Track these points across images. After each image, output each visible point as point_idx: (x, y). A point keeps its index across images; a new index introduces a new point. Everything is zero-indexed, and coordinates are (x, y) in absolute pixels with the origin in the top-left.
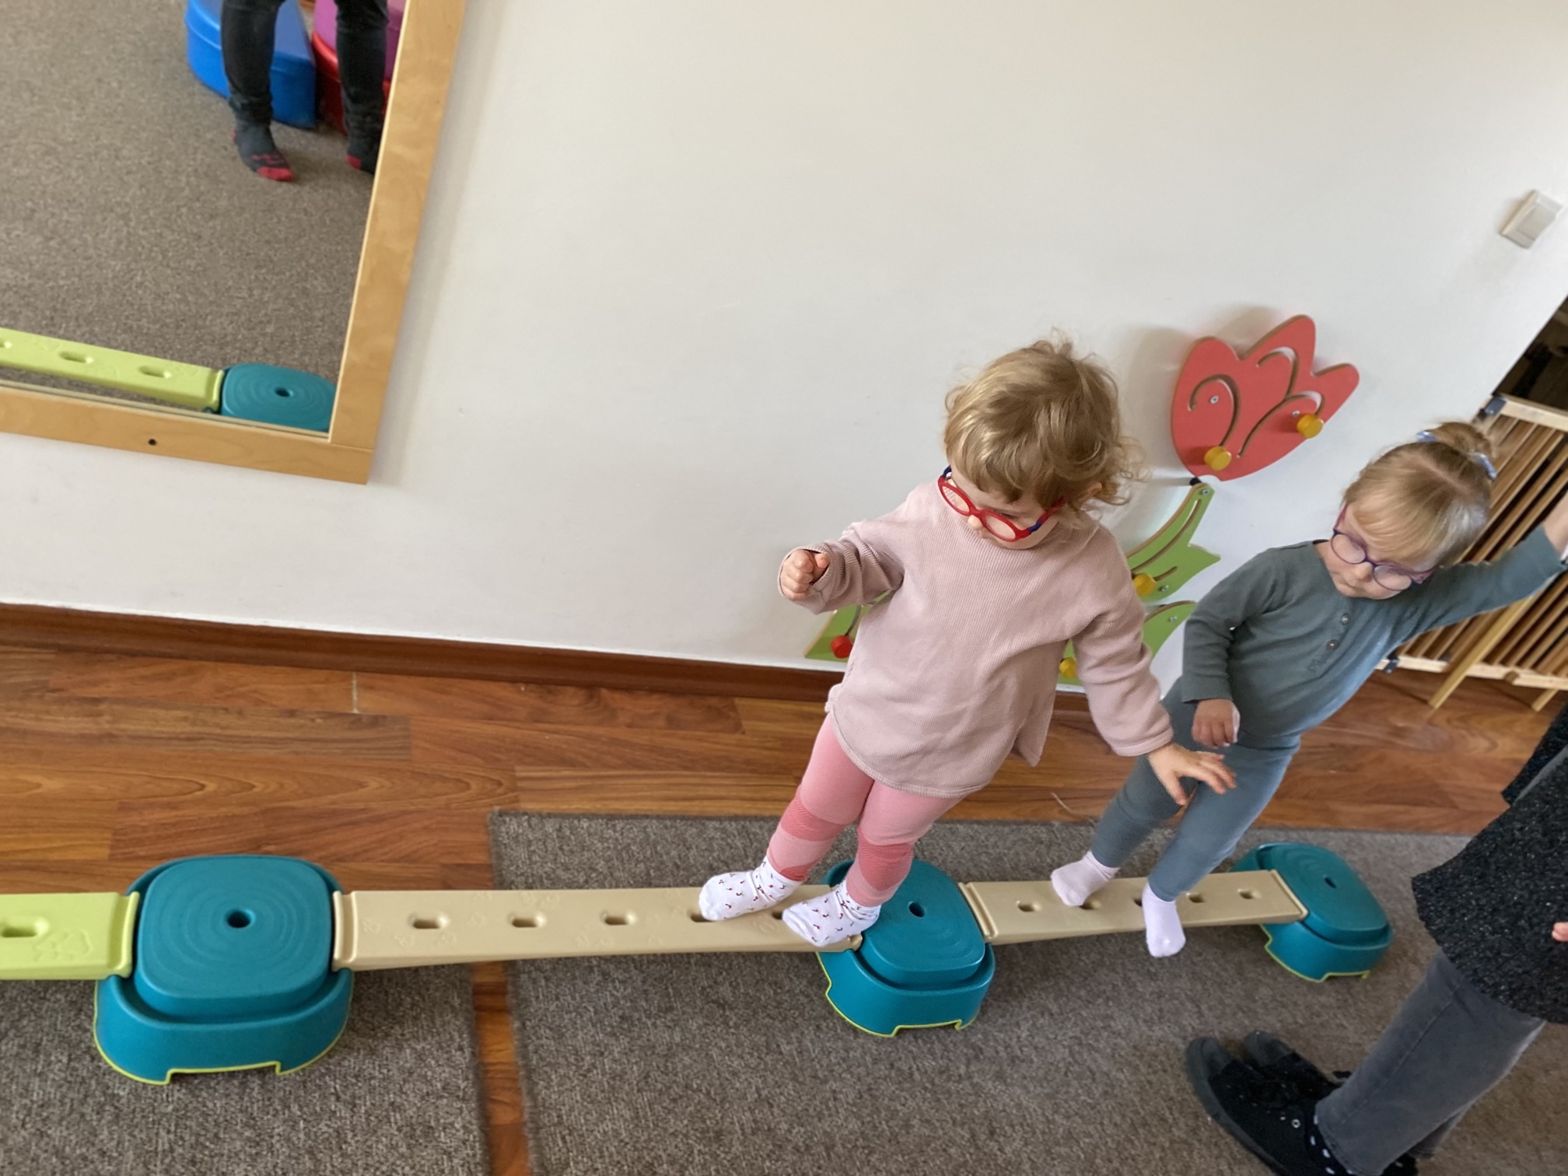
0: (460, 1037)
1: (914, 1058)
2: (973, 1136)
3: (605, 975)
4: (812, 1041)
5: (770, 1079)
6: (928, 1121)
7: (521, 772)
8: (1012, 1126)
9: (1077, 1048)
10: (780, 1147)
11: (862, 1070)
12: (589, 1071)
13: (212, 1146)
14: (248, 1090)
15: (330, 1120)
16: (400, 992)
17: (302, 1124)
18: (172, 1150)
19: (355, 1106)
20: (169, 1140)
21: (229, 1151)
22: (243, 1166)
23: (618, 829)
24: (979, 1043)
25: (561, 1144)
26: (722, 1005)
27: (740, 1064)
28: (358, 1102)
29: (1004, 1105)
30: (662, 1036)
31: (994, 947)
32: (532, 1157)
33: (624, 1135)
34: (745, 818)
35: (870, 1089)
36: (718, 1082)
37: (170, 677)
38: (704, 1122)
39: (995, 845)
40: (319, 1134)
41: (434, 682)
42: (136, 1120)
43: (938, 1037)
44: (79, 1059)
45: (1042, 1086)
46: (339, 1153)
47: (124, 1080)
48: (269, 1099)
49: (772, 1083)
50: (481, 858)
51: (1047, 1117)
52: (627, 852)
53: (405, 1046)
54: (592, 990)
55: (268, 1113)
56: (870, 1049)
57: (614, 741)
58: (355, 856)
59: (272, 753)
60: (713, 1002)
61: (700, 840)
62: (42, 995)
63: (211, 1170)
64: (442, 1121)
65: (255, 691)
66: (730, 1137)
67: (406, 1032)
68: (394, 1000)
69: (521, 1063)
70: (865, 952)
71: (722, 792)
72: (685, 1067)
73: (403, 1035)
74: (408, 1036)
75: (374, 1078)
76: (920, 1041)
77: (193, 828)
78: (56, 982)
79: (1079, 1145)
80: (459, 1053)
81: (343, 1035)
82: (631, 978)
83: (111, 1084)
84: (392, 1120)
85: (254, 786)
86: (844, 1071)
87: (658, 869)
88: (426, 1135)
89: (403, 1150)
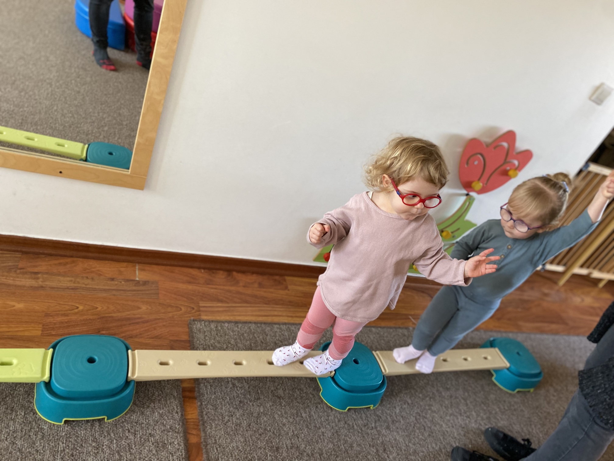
0: (177, 408)
1: (354, 420)
2: (377, 451)
3: (234, 385)
4: (314, 412)
5: (298, 427)
6: (359, 445)
7: (202, 304)
8: (393, 447)
9: (418, 417)
10: (302, 454)
11: (334, 424)
12: (227, 422)
13: (80, 449)
14: (94, 427)
15: (126, 440)
16: (153, 390)
17: (115, 441)
18: (64, 450)
19: (135, 434)
20: (63, 446)
21: (87, 451)
22: (92, 457)
23: (239, 327)
24: (380, 414)
25: (216, 451)
26: (279, 398)
27: (286, 421)
28: (137, 433)
29: (389, 439)
30: (256, 410)
31: (387, 377)
32: (205, 456)
33: (241, 448)
34: (289, 324)
35: (337, 432)
36: (277, 428)
37: (65, 264)
38: (272, 443)
39: (387, 337)
40: (122, 445)
41: (168, 268)
42: (50, 438)
43: (364, 411)
44: (29, 414)
45: (404, 432)
46: (129, 453)
47: (46, 422)
48: (102, 431)
49: (299, 429)
50: (185, 337)
51: (406, 444)
52: (243, 337)
53: (155, 411)
54: (229, 391)
55: (102, 437)
56: (337, 416)
57: (238, 293)
58: (136, 336)
59: (104, 295)
60: (276, 396)
61: (271, 332)
62: (14, 388)
63: (79, 458)
64: (169, 441)
65: (98, 270)
66: (282, 450)
67: (156, 405)
68: (151, 393)
69: (200, 419)
70: (335, 377)
71: (280, 314)
72: (264, 421)
73: (154, 407)
74: (156, 407)
75: (143, 423)
76: (357, 413)
77: (73, 324)
78: (20, 383)
79: (419, 456)
80: (176, 414)
81: (131, 406)
82: (244, 386)
83: (40, 424)
84: (150, 440)
85: (97, 308)
86: (327, 424)
87: (255, 343)
88: (163, 447)
89: (154, 452)
